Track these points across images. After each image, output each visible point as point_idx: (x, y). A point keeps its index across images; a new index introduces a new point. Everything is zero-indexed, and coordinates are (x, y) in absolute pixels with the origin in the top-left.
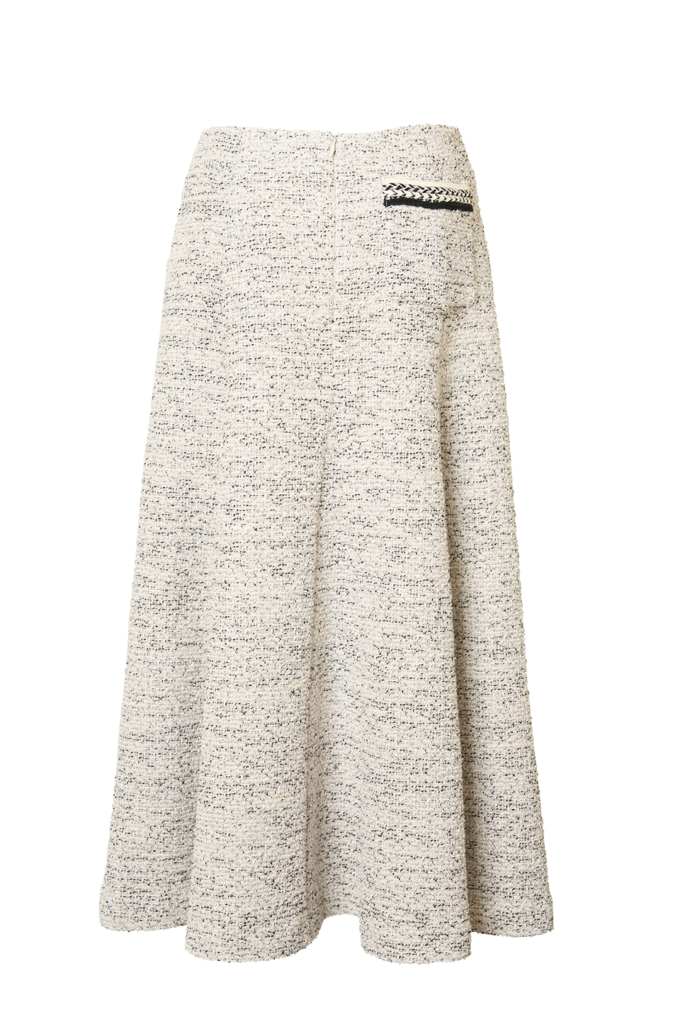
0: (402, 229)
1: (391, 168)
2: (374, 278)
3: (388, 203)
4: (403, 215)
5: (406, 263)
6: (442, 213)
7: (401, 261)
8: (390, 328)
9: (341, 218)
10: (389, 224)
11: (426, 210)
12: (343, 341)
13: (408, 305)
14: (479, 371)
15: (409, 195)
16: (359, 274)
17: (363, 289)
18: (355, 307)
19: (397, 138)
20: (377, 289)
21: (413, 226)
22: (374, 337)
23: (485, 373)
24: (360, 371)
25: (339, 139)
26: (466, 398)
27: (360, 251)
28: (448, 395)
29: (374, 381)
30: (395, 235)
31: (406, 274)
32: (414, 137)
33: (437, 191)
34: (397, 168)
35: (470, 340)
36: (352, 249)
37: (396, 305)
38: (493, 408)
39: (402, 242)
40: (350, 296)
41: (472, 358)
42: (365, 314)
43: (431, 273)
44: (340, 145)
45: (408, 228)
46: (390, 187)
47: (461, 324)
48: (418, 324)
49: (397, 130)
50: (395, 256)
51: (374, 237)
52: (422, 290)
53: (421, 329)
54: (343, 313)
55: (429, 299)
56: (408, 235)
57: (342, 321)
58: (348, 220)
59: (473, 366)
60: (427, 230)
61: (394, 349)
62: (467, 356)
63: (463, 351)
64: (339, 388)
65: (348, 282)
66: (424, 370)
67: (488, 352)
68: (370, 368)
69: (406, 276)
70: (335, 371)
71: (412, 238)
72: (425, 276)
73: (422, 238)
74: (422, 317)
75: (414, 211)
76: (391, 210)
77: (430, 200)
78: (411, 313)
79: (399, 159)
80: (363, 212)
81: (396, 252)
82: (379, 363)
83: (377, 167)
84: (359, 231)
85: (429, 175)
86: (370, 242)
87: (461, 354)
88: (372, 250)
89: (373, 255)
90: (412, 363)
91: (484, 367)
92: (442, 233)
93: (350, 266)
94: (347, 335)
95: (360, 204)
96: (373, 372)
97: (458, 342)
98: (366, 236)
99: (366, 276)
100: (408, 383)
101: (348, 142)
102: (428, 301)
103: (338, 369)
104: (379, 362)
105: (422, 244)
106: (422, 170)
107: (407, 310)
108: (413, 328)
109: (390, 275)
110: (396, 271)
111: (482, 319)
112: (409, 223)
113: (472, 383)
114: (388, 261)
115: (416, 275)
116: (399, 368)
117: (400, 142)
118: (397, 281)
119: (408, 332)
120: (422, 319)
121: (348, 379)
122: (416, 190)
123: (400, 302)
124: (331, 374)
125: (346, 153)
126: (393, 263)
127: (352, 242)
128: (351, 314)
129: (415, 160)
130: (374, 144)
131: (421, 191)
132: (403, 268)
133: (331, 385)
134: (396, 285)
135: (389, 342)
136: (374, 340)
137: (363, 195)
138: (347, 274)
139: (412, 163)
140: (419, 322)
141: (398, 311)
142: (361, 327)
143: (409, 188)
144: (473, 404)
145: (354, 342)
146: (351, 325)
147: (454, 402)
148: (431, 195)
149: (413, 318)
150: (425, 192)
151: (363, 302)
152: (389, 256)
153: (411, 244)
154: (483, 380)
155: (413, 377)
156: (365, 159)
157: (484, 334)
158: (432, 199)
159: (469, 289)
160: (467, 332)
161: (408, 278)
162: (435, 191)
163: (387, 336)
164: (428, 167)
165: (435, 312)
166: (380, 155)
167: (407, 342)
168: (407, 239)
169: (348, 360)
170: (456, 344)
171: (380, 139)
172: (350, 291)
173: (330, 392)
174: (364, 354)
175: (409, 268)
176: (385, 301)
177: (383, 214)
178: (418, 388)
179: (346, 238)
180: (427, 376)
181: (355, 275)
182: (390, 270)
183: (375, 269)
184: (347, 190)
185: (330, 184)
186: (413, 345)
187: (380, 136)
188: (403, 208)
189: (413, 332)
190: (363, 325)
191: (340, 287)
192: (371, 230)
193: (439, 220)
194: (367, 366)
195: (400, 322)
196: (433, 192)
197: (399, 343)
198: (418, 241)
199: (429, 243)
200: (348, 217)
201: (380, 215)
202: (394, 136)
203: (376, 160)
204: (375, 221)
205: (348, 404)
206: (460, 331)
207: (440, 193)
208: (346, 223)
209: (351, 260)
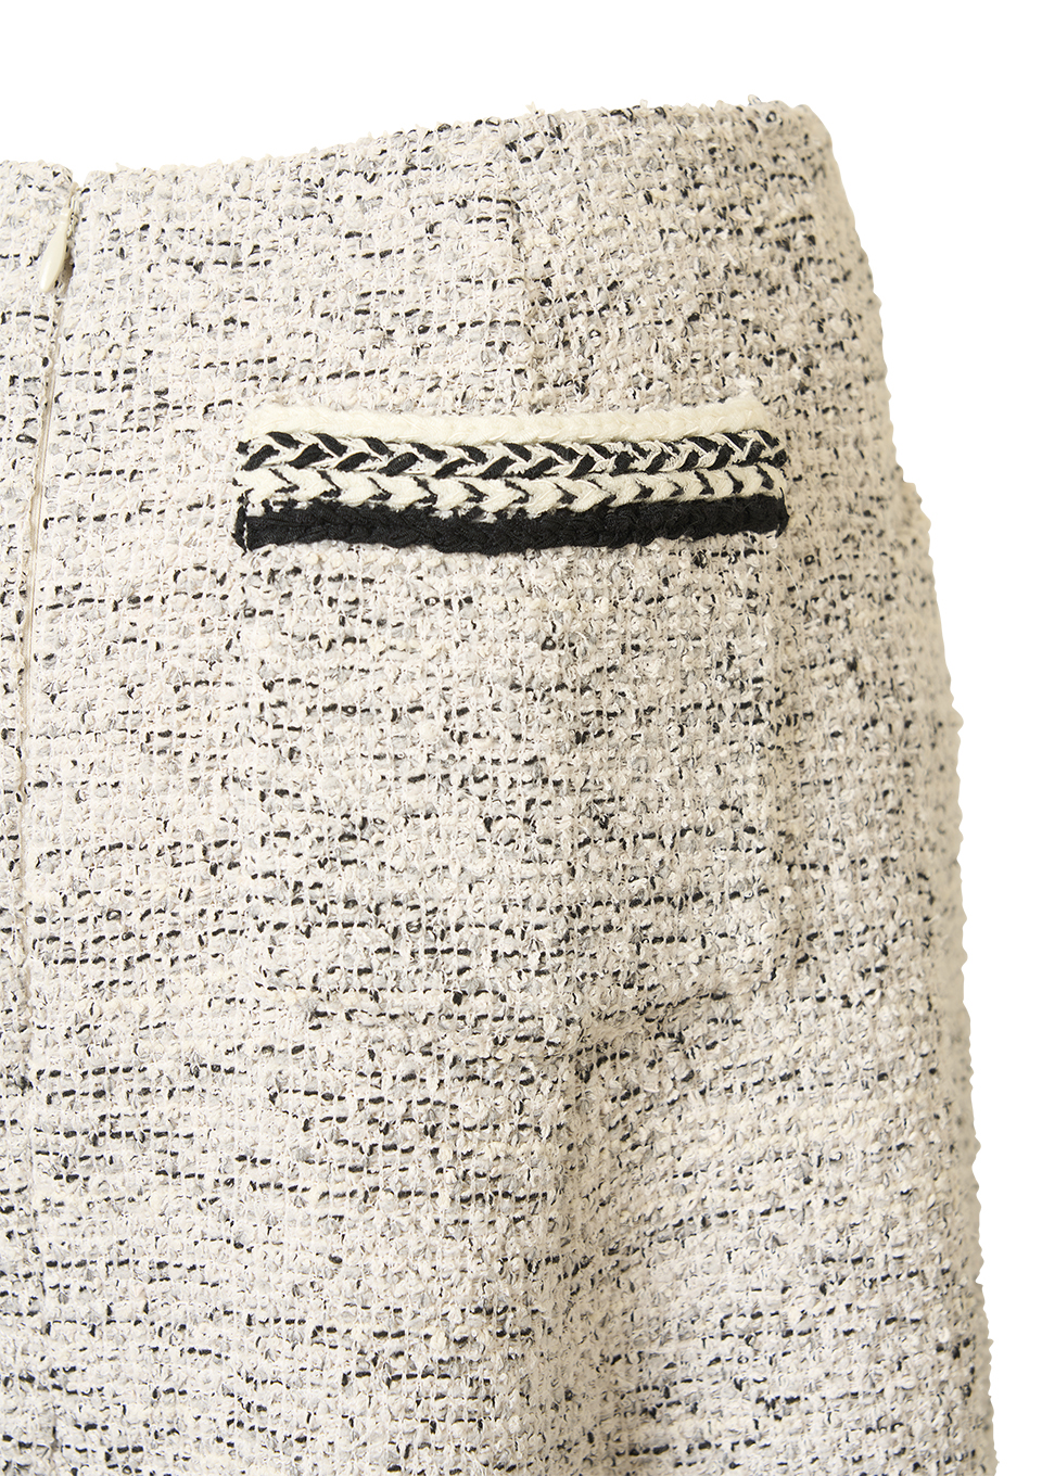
0: (325, 661)
1: (305, 347)
2: (198, 892)
3: (258, 530)
4: (328, 589)
5: (339, 826)
6: (545, 568)
7: (313, 819)
8: (275, 1136)
9: (49, 598)
10: (256, 635)
11: (457, 560)
12: (71, 1178)
13: (354, 1029)
14: (805, 1288)
15: (356, 490)
16: (126, 870)
17: (151, 941)
18: (119, 1026)
19: (369, 191)
20: (214, 943)
21: (375, 645)
22: (209, 1166)
23: (841, 1295)
24: (160, 1315)
25: (94, 205)
26: (739, 1414)
27: (127, 762)
28: (653, 1398)
29: (216, 1373)
30: (283, 691)
31: (340, 882)
32: (455, 185)
33: (520, 465)
34: (340, 345)
35: (755, 1148)
36: (93, 750)
37: (293, 1028)
38: (880, 1459)
39: (319, 725)
40: (93, 973)
41: (774, 1224)
42: (164, 1059)
43: (478, 867)
44: (91, 236)
45: (358, 656)
46: (268, 451)
47: (706, 1072)
48: (407, 1119)
49: (373, 152)
50: (282, 793)
51: (193, 694)
52: (423, 960)
53: (428, 1143)
54: (64, 1051)
55: (458, 999)
56: (349, 692)
57: (61, 1085)
58: (77, 610)
59: (777, 1267)
60: (460, 662)
61: (292, 1236)
62: (743, 1220)
63: (717, 1199)
64: (74, 1382)
65: (79, 907)
66: (438, 1341)
67: (859, 1198)
68: (200, 1308)
69: (340, 892)
70: (49, 1306)
71: (372, 701)
72: (441, 888)
73: (431, 701)
74: (432, 1083)
75: (387, 569)
76: (266, 566)
77: (478, 512)
78: (368, 1067)
79: (355, 303)
80: (147, 574)
81: (290, 775)
82: (230, 1294)
83: (244, 343)
84: (130, 662)
85: (503, 377)
86: (174, 721)
87: (712, 1209)
88: (185, 758)
89: (187, 784)
90: (376, 1307)
91: (832, 1268)
92: (548, 667)
93: (90, 829)
94: (91, 1151)
95: (135, 531)
96: (212, 1330)
97: (693, 1155)
98: (156, 693)
99: (160, 882)
100: (354, 1403)
101: (129, 221)
102: (456, 1010)
103: (63, 1299)
104: (233, 1288)
105: (427, 729)
106: (465, 356)
107: (351, 1054)
108: (380, 1139)
109: (264, 887)
110: (292, 868)
111: (826, 1043)
112: (359, 629)
113: (770, 1342)
114: (253, 816)
115: (392, 886)
116: (309, 1327)
117: (377, 215)
118: (293, 915)
119: (351, 1156)
120: (431, 1090)
121: (107, 1348)
122: (397, 467)
123: (318, 1014)
124: (36, 1322)
125: (115, 273)
126: (274, 827)
127: (98, 717)
128: (103, 1056)
129: (437, 305)
130: (251, 224)
131: (427, 467)
132: (322, 851)
133: (37, 1368)
134: (288, 938)
135: (272, 1202)
136: (208, 1182)
137: (153, 487)
138: (72, 867)
139: (417, 321)
140: (416, 1111)
141: (306, 1054)
142: (152, 1116)
143: (362, 457)
144: (776, 1442)
145: (122, 1182)
146: (103, 1108)
147: (681, 1429)
148: (481, 485)
149: (384, 1093)
150: (447, 472)
151: (151, 1000)
152: (257, 789)
153: (371, 734)
154: (826, 1327)
155: (379, 1375)
156: (193, 304)
157: (838, 1111)
158: (490, 507)
159: (742, 912)
160: (740, 1107)
161: (350, 903)
162: (505, 462)
163: (260, 1174)
164: (500, 335)
165: (504, 1055)
166: (273, 284)
167: (348, 1208)
168: (350, 711)
169: (101, 1266)
170: (681, 1167)
171: (284, 202)
172: (91, 951)
173: (35, 1400)
174: (173, 1242)
175: (357, 850)
176: (250, 1003)
177: (233, 586)
178: (403, 1425)
179: (70, 698)
180: (454, 1370)
181: (109, 873)
182: (263, 859)
183: (198, 848)
184: (88, 458)
185: (18, 429)
186: (379, 1223)
187: (287, 184)
188: (332, 556)
189: (381, 1157)
190: (160, 1108)
191: (47, 929)
192: (177, 662)
193: (530, 604)
194: (188, 1299)
195: (317, 1108)
196: (495, 472)
197: (310, 1209)
198: (406, 717)
199: (468, 723)
200: (80, 594)
201: (219, 591)
202: (352, 185)
203: (242, 310)
204: (196, 618)
205: (118, 1458)
206: (696, 1109)
207: (532, 474)
208: (72, 625)
209: (93, 801)
